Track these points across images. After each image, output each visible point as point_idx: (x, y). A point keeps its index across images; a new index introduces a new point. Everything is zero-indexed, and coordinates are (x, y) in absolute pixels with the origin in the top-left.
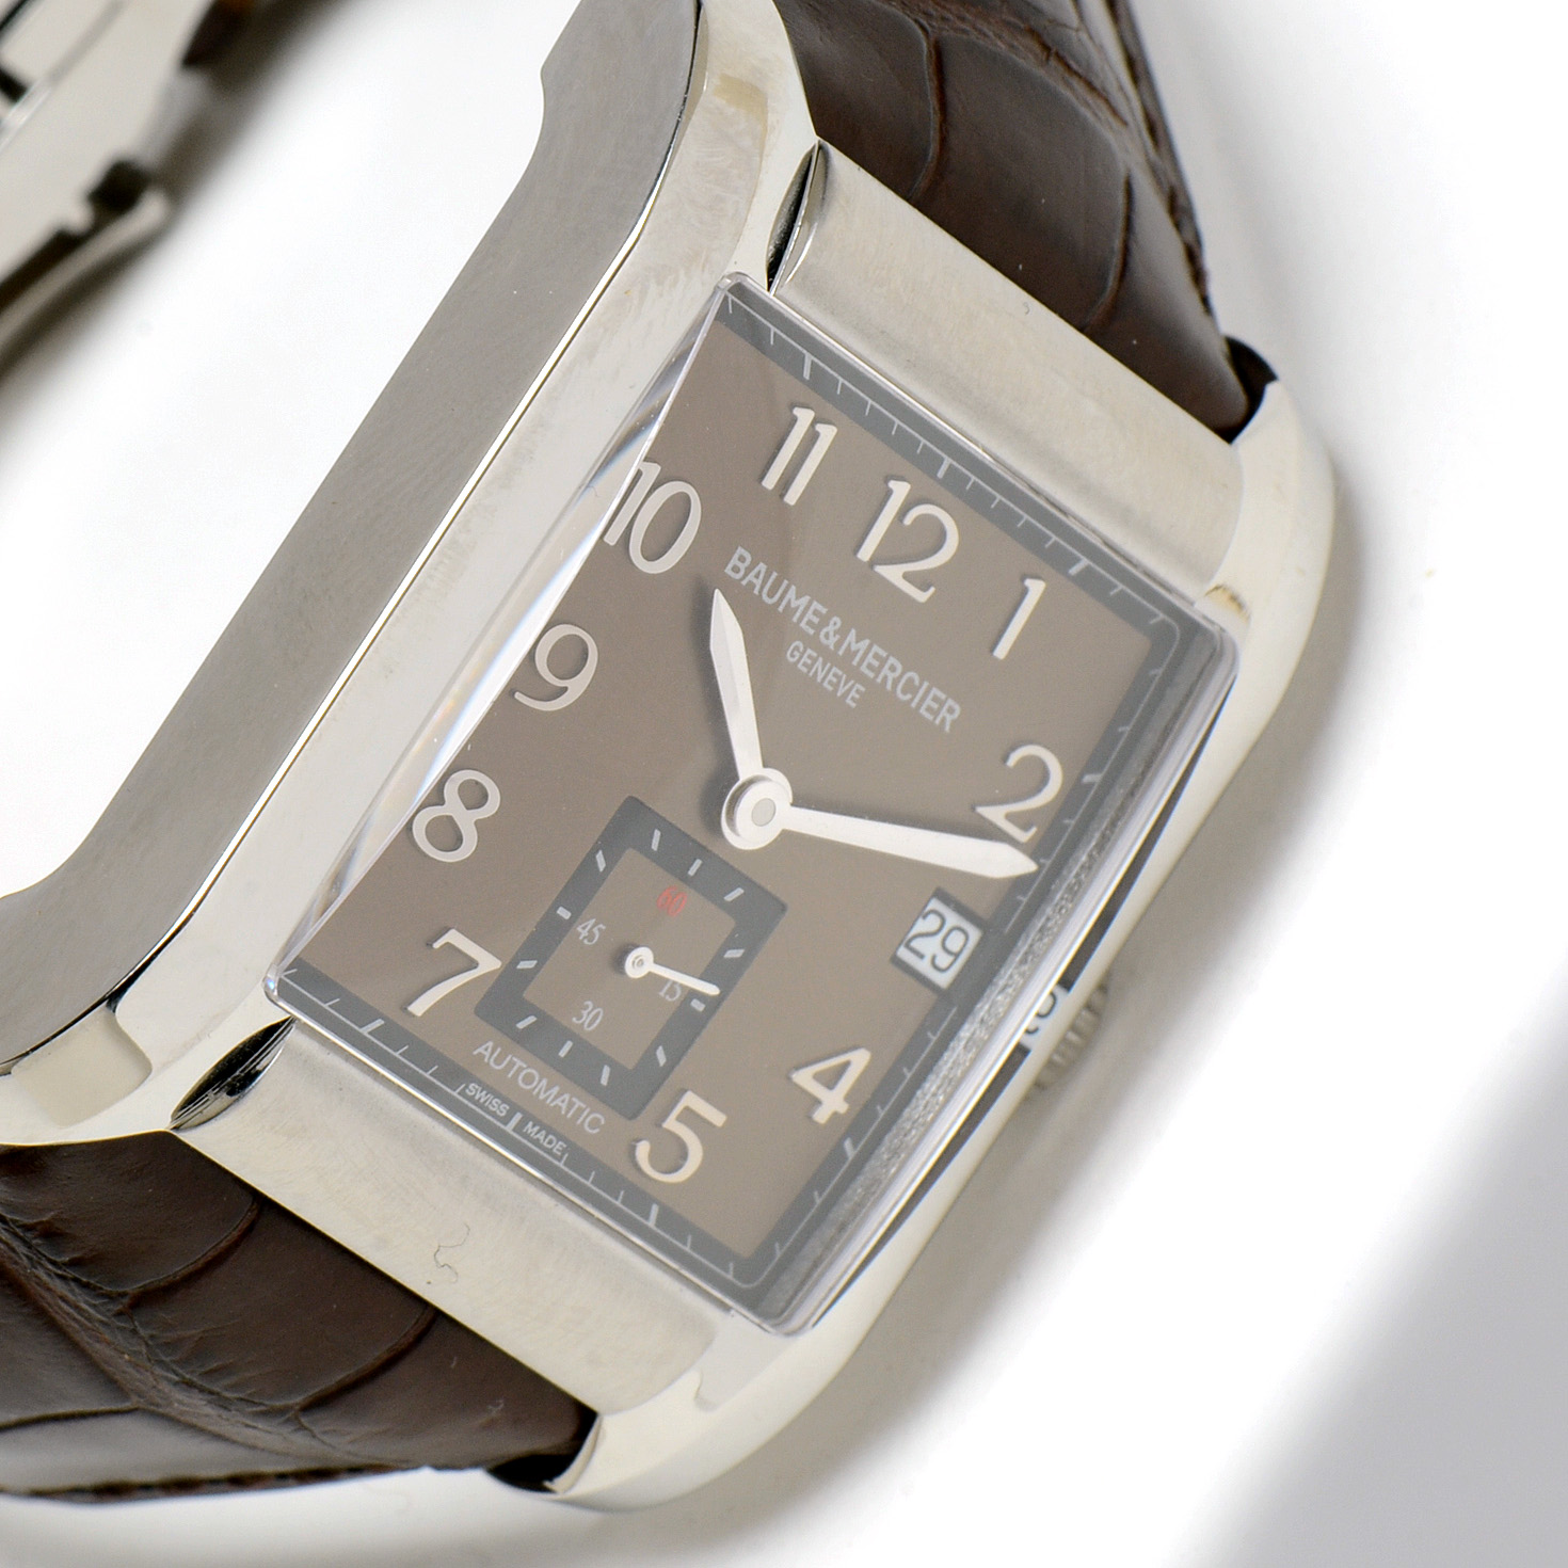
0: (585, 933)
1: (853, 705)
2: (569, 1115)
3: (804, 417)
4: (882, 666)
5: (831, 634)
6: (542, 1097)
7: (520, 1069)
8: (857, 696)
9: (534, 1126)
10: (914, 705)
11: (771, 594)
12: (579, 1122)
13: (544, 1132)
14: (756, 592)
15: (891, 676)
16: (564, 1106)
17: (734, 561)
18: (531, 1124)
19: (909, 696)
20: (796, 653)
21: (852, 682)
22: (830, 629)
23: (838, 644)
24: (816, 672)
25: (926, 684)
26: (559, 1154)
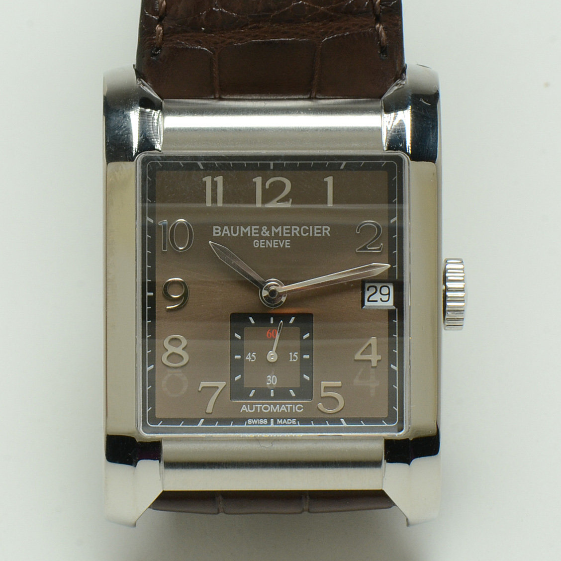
0: (250, 358)
1: (289, 247)
2: (289, 411)
3: (208, 180)
4: (291, 231)
5: (266, 232)
6: (275, 411)
7: (261, 408)
8: (289, 244)
9: (280, 420)
10: (311, 235)
11: (235, 233)
12: (294, 411)
13: (285, 420)
14: (229, 235)
15: (296, 232)
16: (285, 409)
17: (215, 231)
18: (278, 420)
19: (307, 234)
20: (257, 244)
21: (284, 241)
22: (264, 231)
23: (270, 233)
24: (268, 245)
25: (311, 227)
26: (296, 423)
